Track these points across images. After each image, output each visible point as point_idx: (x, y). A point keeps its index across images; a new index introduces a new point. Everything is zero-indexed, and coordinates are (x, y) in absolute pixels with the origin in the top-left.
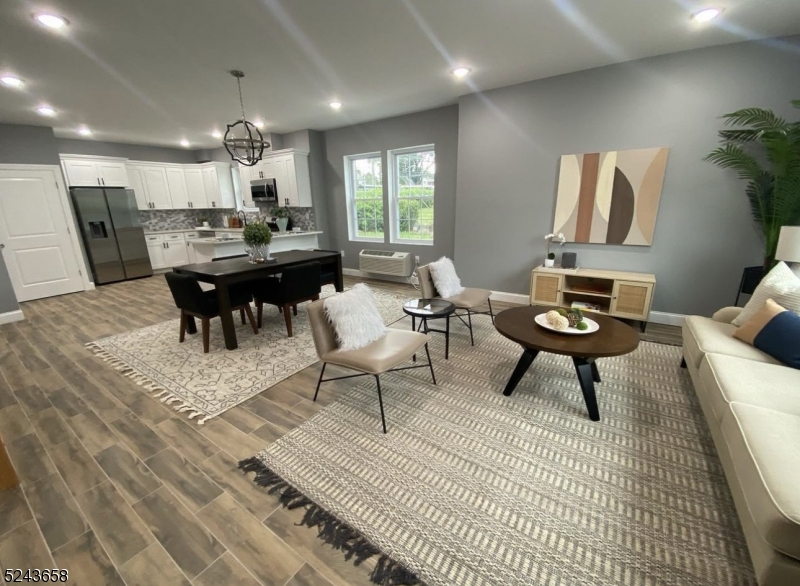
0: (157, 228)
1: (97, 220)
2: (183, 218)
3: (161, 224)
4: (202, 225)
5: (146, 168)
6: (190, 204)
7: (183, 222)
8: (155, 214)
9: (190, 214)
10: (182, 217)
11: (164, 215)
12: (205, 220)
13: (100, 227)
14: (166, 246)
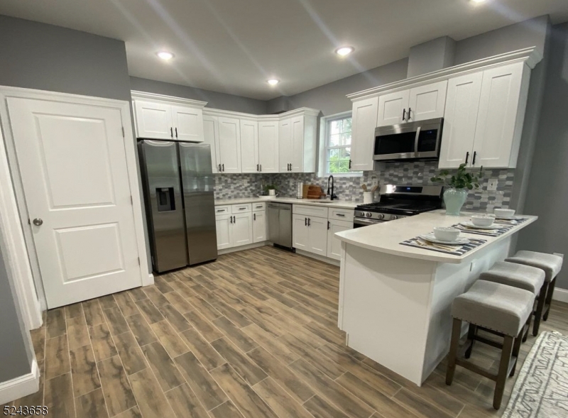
0: (221, 196)
1: (165, 186)
2: (246, 185)
3: (225, 191)
4: (267, 194)
5: (221, 120)
6: (259, 167)
7: (246, 189)
8: (220, 179)
9: (254, 179)
10: (245, 183)
11: (229, 180)
12: (272, 188)
13: (168, 196)
14: (233, 220)
